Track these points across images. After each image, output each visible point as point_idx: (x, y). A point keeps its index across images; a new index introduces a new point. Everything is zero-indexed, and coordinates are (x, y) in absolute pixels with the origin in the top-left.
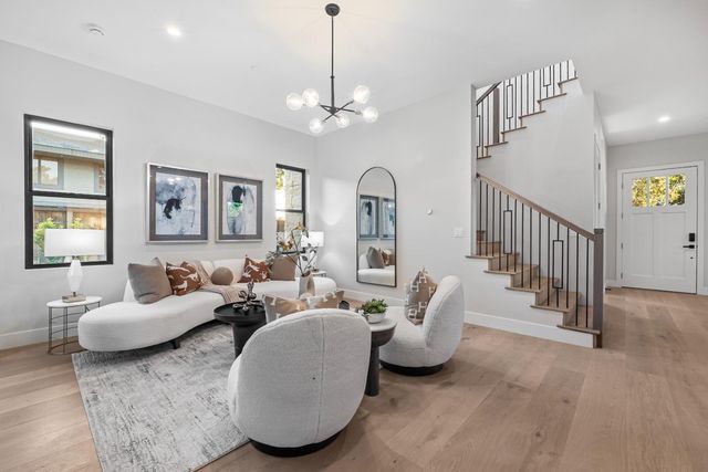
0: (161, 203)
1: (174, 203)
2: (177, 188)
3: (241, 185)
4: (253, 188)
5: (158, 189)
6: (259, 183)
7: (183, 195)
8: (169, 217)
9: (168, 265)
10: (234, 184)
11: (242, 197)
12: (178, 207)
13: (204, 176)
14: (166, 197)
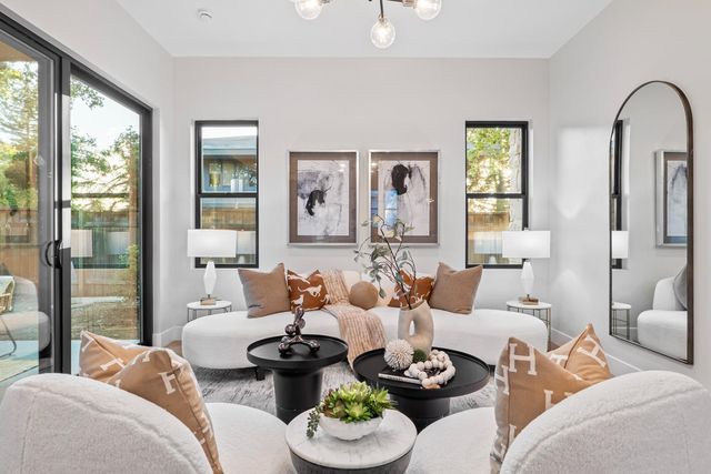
0: (303, 197)
1: (316, 197)
2: (320, 177)
3: (405, 163)
4: (425, 165)
5: (300, 179)
6: (433, 156)
7: (328, 184)
8: (311, 213)
9: (290, 273)
10: (395, 163)
11: (407, 181)
12: (322, 201)
13: (351, 156)
14: (308, 189)
